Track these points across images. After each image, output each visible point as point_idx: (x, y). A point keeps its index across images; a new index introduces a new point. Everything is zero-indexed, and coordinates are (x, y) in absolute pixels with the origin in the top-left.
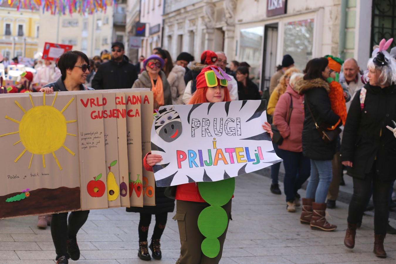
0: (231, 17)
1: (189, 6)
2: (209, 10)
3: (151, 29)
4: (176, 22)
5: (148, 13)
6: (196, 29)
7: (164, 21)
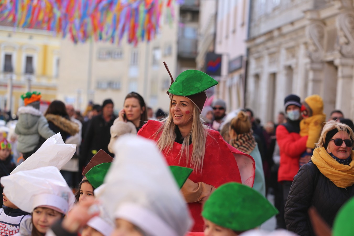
0: (347, 43)
1: (286, 25)
2: (315, 32)
3: (230, 63)
4: (265, 53)
5: (227, 37)
6: (297, 64)
7: (249, 50)
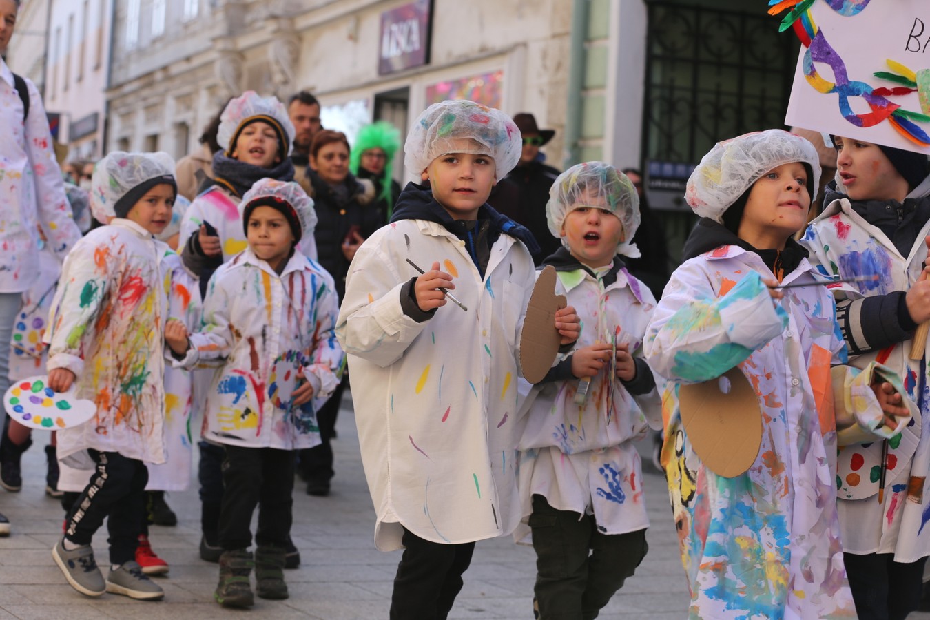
0: (286, 82)
1: (177, 62)
2: (230, 69)
3: (72, 127)
4: (141, 104)
5: (66, 88)
6: (195, 119)
7: (109, 105)
